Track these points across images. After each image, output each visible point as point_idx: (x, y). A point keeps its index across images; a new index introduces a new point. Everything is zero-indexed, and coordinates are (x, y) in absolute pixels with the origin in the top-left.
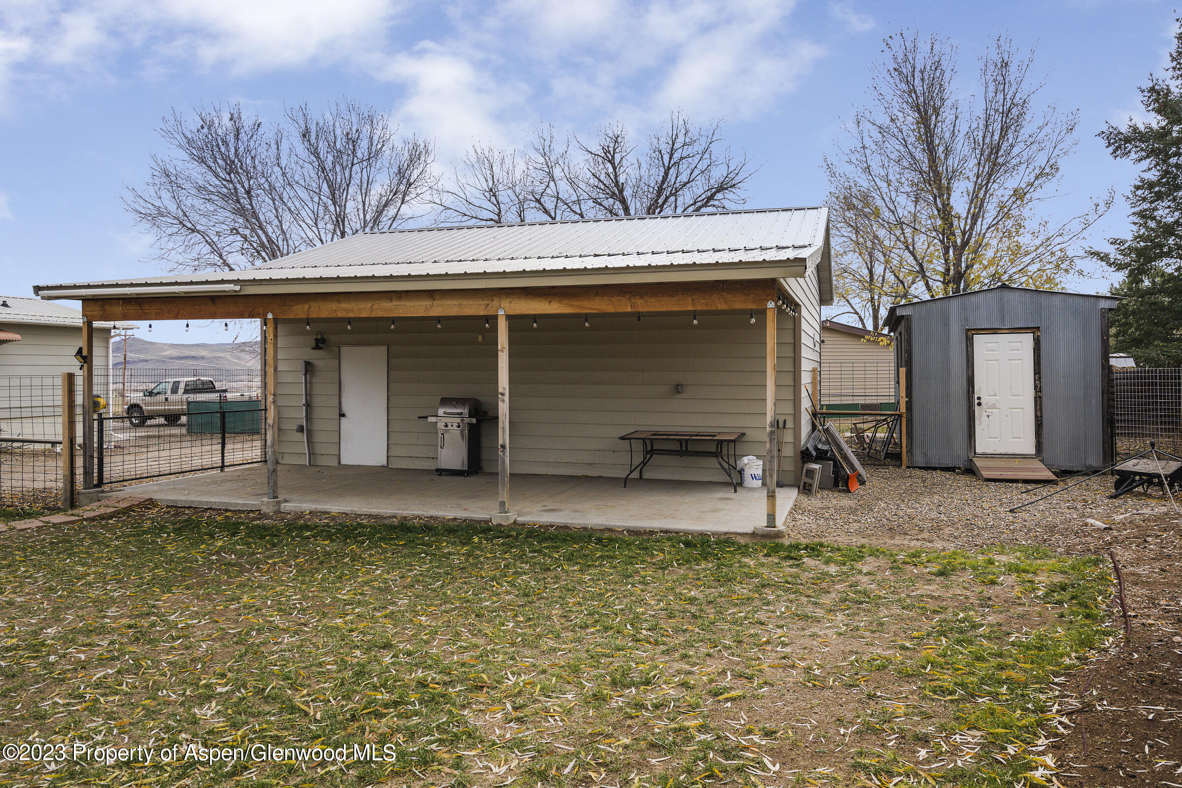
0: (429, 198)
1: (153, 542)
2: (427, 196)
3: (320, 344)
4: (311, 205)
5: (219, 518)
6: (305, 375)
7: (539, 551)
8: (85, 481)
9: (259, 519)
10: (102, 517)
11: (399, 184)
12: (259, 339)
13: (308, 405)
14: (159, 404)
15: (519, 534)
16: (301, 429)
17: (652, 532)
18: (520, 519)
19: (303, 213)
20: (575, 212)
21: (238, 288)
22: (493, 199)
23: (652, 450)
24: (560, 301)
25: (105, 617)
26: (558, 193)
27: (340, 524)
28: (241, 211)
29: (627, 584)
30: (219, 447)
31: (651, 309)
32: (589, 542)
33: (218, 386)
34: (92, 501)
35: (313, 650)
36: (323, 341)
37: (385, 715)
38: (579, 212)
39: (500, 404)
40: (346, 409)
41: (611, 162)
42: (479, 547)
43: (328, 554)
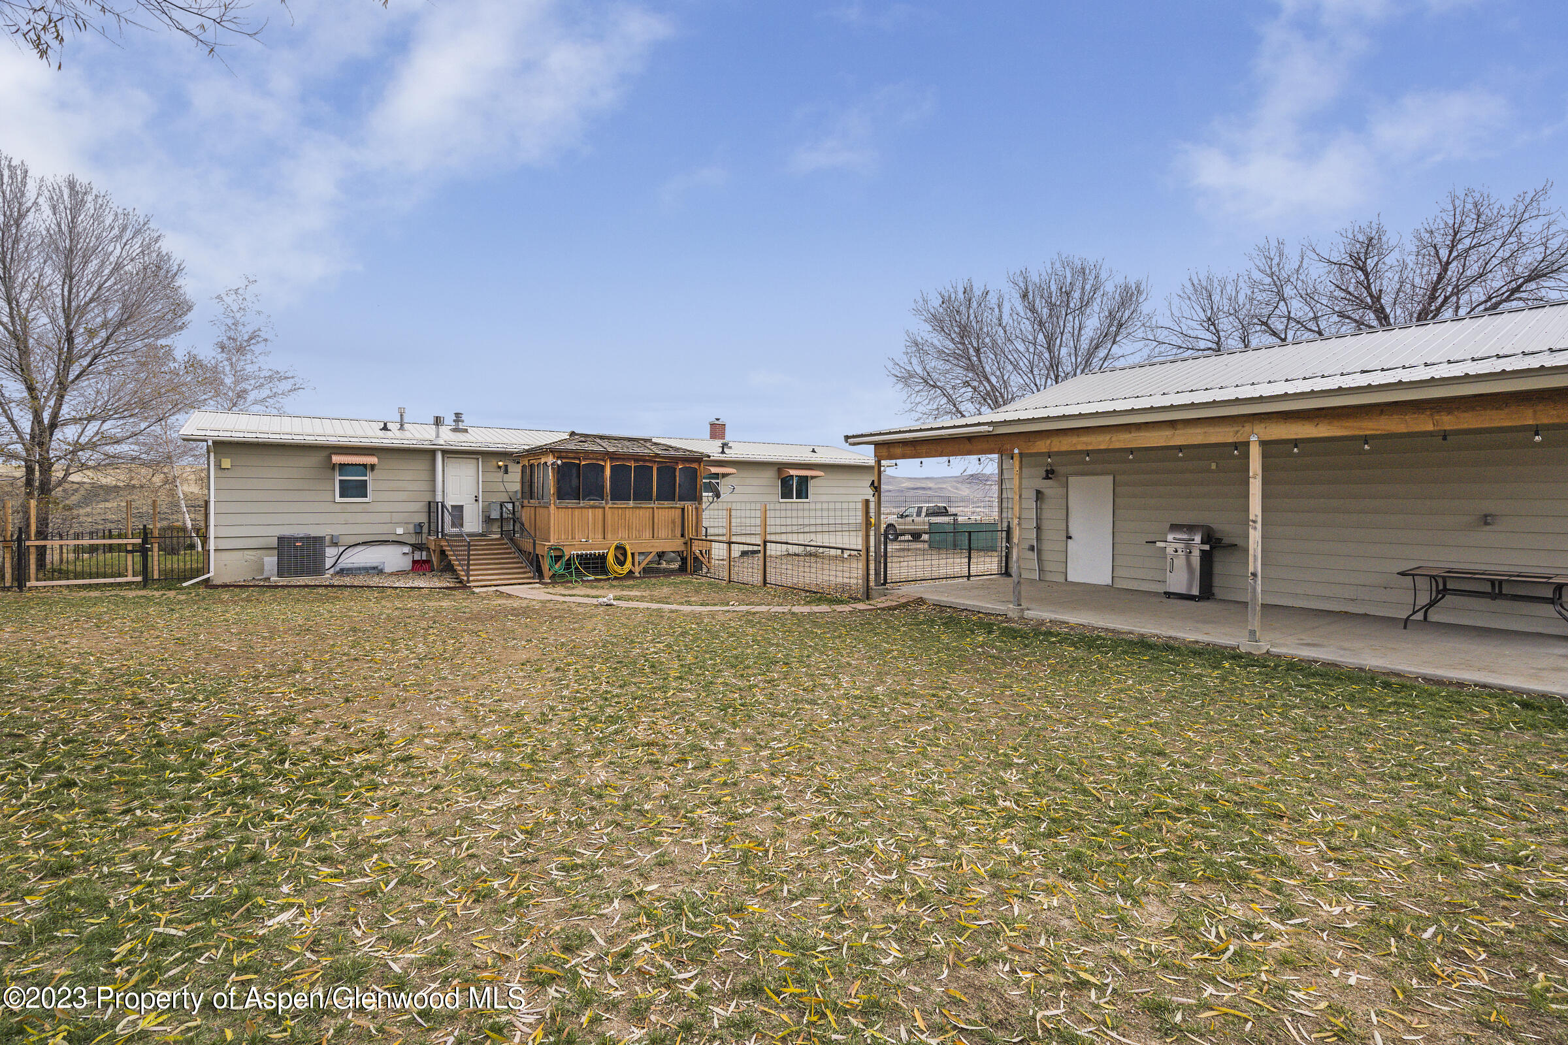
0: (1141, 335)
1: (929, 631)
2: (1140, 334)
3: (1049, 474)
4: (1027, 355)
5: (974, 618)
6: (1036, 502)
7: (1308, 687)
8: (876, 580)
9: (1007, 622)
10: (890, 608)
11: (1110, 326)
12: (997, 471)
13: (1038, 528)
14: (909, 524)
15: (1277, 666)
16: (1032, 548)
17: (1461, 685)
18: (1274, 650)
19: (1021, 364)
20: (1311, 330)
21: (991, 429)
22: (1212, 328)
23: (1445, 589)
24: (1330, 424)
25: (913, 685)
26: (1289, 312)
27: (1080, 634)
28: (971, 367)
29: (1444, 740)
30: (967, 560)
31: (1465, 426)
32: (1373, 684)
33: (952, 510)
34: (881, 595)
35: (1089, 744)
36: (1052, 472)
37: (1179, 820)
38: (1317, 329)
39: (1251, 531)
40: (1072, 533)
41: (1363, 269)
42: (1232, 672)
43: (1074, 659)
